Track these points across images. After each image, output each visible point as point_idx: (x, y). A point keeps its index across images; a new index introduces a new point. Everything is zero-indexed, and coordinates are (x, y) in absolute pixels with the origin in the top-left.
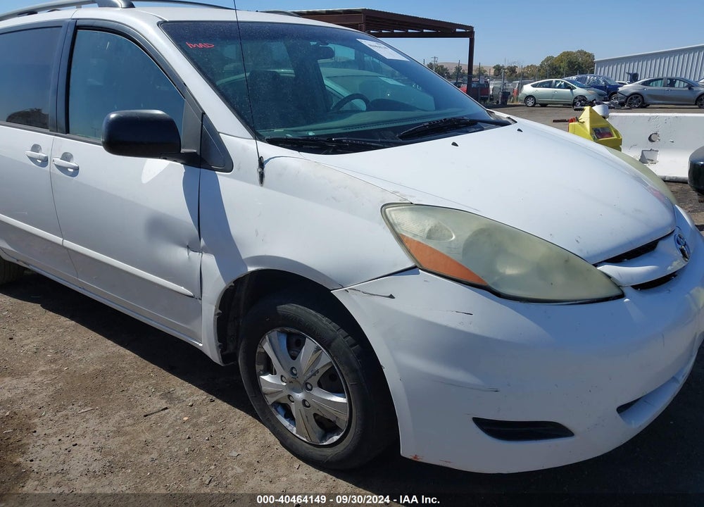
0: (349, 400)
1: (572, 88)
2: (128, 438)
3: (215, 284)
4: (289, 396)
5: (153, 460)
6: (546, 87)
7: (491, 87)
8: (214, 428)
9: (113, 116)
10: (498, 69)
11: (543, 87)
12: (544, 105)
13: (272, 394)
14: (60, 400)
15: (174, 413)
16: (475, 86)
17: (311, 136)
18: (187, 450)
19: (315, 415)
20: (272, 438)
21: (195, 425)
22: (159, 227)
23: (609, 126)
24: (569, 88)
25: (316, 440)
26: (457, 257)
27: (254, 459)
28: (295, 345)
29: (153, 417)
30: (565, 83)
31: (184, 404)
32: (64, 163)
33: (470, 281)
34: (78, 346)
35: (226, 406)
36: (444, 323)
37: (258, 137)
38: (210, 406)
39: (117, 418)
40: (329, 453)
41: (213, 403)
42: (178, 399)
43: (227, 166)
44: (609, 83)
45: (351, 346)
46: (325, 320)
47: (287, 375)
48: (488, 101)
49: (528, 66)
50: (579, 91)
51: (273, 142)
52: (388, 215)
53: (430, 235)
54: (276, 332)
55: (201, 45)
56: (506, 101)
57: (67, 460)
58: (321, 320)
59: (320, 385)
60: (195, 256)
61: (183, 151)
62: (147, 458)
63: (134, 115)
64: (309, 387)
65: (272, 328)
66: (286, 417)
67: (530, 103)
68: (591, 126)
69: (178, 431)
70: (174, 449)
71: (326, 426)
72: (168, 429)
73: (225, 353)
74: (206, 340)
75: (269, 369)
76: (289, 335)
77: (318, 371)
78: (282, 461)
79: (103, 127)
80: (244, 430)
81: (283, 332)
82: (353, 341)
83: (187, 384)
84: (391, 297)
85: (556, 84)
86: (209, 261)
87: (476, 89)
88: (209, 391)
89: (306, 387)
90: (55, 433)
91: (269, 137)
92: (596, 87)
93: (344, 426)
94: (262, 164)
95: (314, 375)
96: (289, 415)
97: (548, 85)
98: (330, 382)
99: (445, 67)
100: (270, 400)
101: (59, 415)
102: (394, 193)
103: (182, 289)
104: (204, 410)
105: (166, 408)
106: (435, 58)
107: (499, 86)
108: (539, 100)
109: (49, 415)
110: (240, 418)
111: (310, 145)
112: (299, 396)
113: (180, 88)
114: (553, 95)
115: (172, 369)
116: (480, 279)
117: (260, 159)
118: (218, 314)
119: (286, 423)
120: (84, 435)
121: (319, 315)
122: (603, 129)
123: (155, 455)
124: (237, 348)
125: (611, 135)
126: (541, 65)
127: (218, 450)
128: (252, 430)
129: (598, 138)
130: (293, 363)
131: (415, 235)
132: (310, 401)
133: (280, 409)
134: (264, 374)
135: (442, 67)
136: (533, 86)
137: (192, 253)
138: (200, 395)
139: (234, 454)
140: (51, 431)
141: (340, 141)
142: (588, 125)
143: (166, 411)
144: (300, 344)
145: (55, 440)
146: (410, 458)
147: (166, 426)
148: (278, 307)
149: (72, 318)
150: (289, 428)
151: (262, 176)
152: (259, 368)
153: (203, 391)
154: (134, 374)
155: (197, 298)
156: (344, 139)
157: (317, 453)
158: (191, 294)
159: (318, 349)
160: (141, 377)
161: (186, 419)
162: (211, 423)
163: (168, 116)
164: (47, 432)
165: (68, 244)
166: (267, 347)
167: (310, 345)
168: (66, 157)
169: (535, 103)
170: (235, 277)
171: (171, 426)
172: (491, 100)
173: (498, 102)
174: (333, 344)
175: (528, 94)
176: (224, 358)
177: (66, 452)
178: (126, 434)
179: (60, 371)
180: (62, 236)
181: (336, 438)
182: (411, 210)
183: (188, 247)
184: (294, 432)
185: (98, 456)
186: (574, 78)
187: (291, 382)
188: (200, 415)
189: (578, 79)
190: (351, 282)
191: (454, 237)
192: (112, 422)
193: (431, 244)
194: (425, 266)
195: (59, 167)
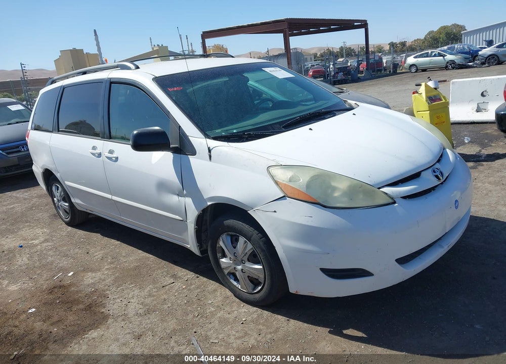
0: (263, 266)
1: (444, 56)
2: (155, 298)
3: (193, 214)
4: (235, 268)
5: (169, 307)
6: (425, 57)
7: (384, 61)
8: (199, 290)
9: (135, 132)
10: (392, 45)
11: (422, 57)
12: (424, 70)
13: (226, 268)
14: (118, 282)
15: (178, 284)
16: (372, 61)
17: (234, 133)
18: (185, 301)
19: (248, 277)
20: (229, 293)
21: (189, 290)
22: (163, 186)
23: (439, 94)
24: (441, 56)
25: (250, 291)
26: (303, 189)
27: (220, 304)
28: (234, 241)
29: (167, 287)
30: (438, 53)
31: (183, 280)
32: (110, 155)
33: (310, 201)
34: (124, 254)
35: (205, 279)
36: (300, 222)
37: (207, 136)
38: (197, 280)
39: (148, 289)
40: (257, 296)
41: (199, 278)
42: (179, 277)
43: (194, 153)
44: (472, 49)
45: (261, 239)
46: (247, 226)
47: (232, 257)
48: (383, 72)
49: (415, 40)
50: (449, 57)
51: (215, 138)
52: (271, 172)
53: (290, 181)
54: (225, 235)
55: (175, 89)
56: (396, 70)
57: (126, 309)
58: (245, 227)
59: (249, 260)
60: (182, 199)
61: (171, 146)
62: (166, 307)
63: (145, 131)
64: (244, 262)
65: (223, 233)
66: (235, 280)
67: (413, 70)
68: (426, 96)
69: (180, 293)
70: (179, 302)
71: (255, 282)
72: (175, 293)
73: (202, 249)
74: (191, 243)
75: (224, 256)
76: (232, 236)
77: (247, 253)
78: (235, 304)
79: (131, 137)
80: (215, 290)
81: (228, 235)
82: (262, 236)
83: (184, 270)
84: (275, 212)
85: (431, 54)
86: (189, 201)
87: (373, 64)
88: (196, 273)
89: (242, 262)
90: (118, 298)
91: (213, 136)
92: (462, 53)
93: (262, 281)
94: (210, 151)
95: (245, 255)
96: (236, 279)
97: (425, 55)
98: (253, 258)
99: (352, 48)
100: (226, 272)
101: (119, 289)
102: (273, 160)
103: (177, 217)
104: (194, 282)
105: (173, 283)
106: (344, 42)
107: (390, 59)
108: (420, 67)
109: (114, 289)
110: (212, 285)
111: (234, 137)
112: (239, 267)
113: (167, 114)
114: (430, 63)
115: (175, 263)
116: (315, 200)
117: (209, 148)
118: (196, 228)
119: (235, 283)
120: (133, 297)
121: (244, 224)
122: (434, 96)
123: (169, 305)
124: (207, 247)
125: (441, 100)
126: (425, 38)
127: (202, 301)
128: (219, 290)
129: (432, 103)
130: (234, 250)
131: (283, 181)
132: (245, 269)
133: (231, 276)
134: (222, 258)
135: (350, 48)
136: (415, 57)
137: (180, 198)
138: (191, 275)
139: (210, 302)
140: (116, 297)
141: (250, 134)
142: (424, 95)
143: (174, 284)
144: (237, 240)
145: (119, 300)
146: (294, 293)
147: (174, 291)
148: (224, 222)
149: (118, 240)
150: (237, 286)
151: (210, 157)
152: (219, 255)
153: (192, 273)
154: (154, 267)
155: (184, 221)
156: (252, 133)
157: (251, 297)
158: (182, 219)
159: (246, 242)
160: (159, 268)
161: (184, 287)
162: (197, 288)
163: (162, 130)
164: (114, 297)
165: (115, 198)
166: (221, 244)
167: (242, 240)
168: (111, 152)
169: (417, 70)
170: (202, 209)
171: (177, 291)
172: (385, 70)
173: (390, 71)
174: (252, 238)
175: (411, 64)
176: (201, 252)
177: (125, 306)
178: (154, 296)
179: (116, 268)
180: (111, 195)
181: (260, 288)
182: (281, 168)
183: (178, 195)
184: (240, 288)
185: (141, 306)
186: (445, 48)
187: (235, 261)
188: (191, 284)
189: (449, 49)
190: (256, 206)
191: (301, 181)
192: (146, 291)
193: (291, 184)
194: (289, 195)
195: (107, 157)
